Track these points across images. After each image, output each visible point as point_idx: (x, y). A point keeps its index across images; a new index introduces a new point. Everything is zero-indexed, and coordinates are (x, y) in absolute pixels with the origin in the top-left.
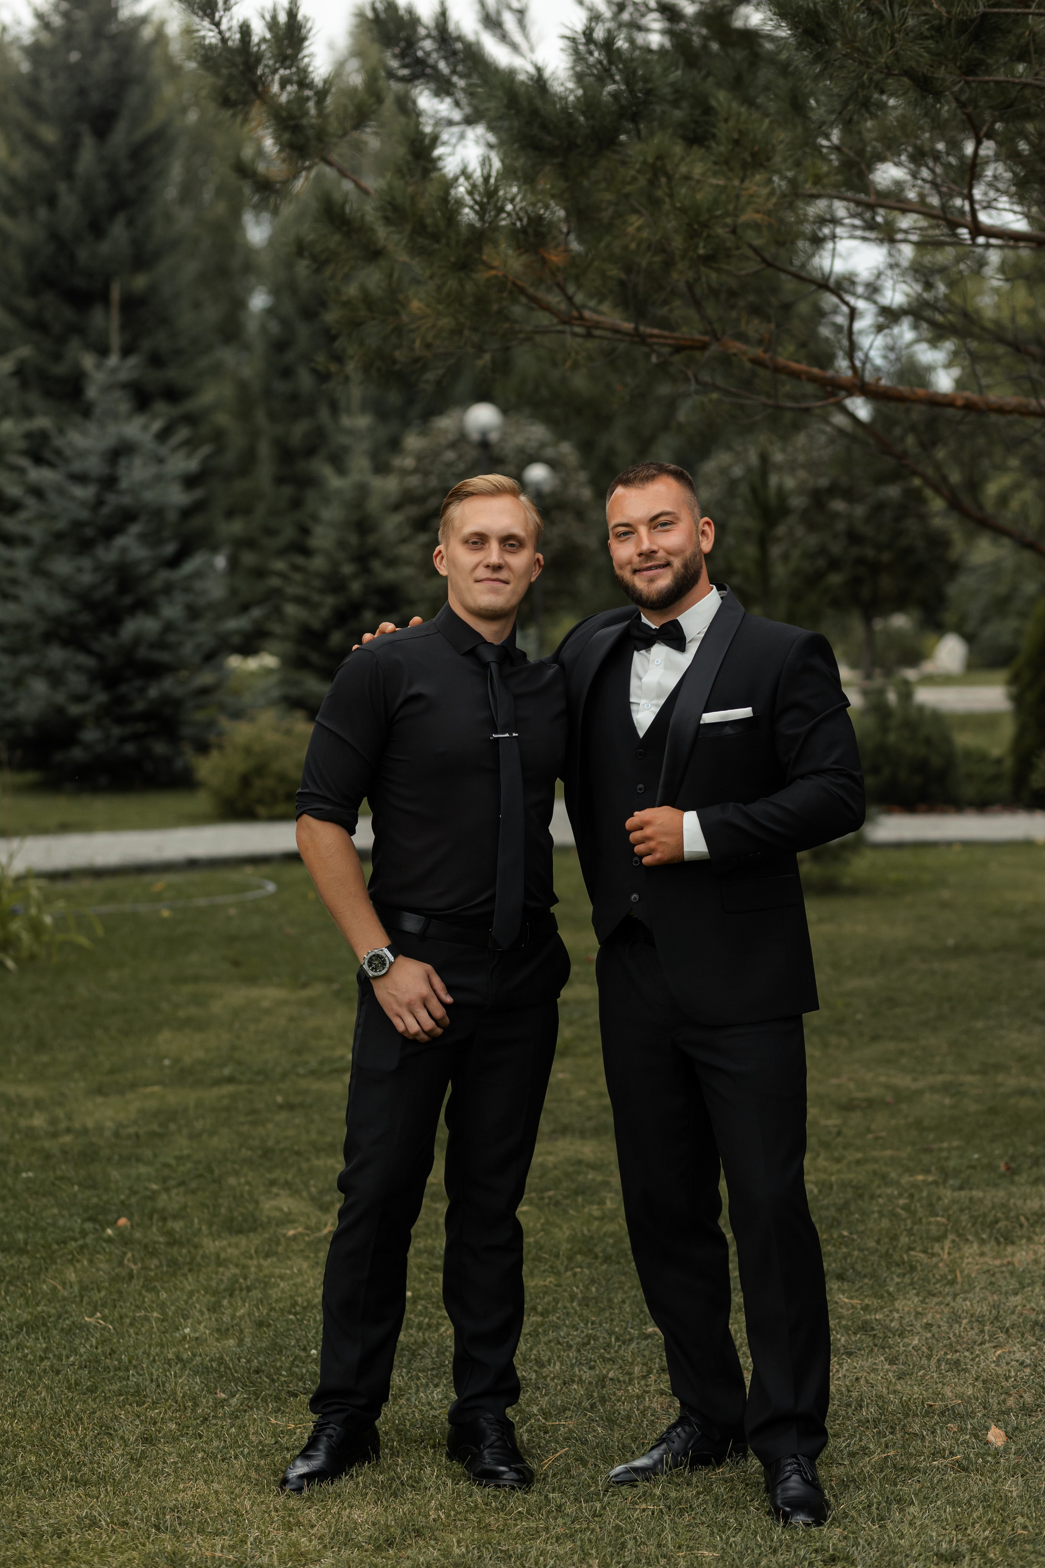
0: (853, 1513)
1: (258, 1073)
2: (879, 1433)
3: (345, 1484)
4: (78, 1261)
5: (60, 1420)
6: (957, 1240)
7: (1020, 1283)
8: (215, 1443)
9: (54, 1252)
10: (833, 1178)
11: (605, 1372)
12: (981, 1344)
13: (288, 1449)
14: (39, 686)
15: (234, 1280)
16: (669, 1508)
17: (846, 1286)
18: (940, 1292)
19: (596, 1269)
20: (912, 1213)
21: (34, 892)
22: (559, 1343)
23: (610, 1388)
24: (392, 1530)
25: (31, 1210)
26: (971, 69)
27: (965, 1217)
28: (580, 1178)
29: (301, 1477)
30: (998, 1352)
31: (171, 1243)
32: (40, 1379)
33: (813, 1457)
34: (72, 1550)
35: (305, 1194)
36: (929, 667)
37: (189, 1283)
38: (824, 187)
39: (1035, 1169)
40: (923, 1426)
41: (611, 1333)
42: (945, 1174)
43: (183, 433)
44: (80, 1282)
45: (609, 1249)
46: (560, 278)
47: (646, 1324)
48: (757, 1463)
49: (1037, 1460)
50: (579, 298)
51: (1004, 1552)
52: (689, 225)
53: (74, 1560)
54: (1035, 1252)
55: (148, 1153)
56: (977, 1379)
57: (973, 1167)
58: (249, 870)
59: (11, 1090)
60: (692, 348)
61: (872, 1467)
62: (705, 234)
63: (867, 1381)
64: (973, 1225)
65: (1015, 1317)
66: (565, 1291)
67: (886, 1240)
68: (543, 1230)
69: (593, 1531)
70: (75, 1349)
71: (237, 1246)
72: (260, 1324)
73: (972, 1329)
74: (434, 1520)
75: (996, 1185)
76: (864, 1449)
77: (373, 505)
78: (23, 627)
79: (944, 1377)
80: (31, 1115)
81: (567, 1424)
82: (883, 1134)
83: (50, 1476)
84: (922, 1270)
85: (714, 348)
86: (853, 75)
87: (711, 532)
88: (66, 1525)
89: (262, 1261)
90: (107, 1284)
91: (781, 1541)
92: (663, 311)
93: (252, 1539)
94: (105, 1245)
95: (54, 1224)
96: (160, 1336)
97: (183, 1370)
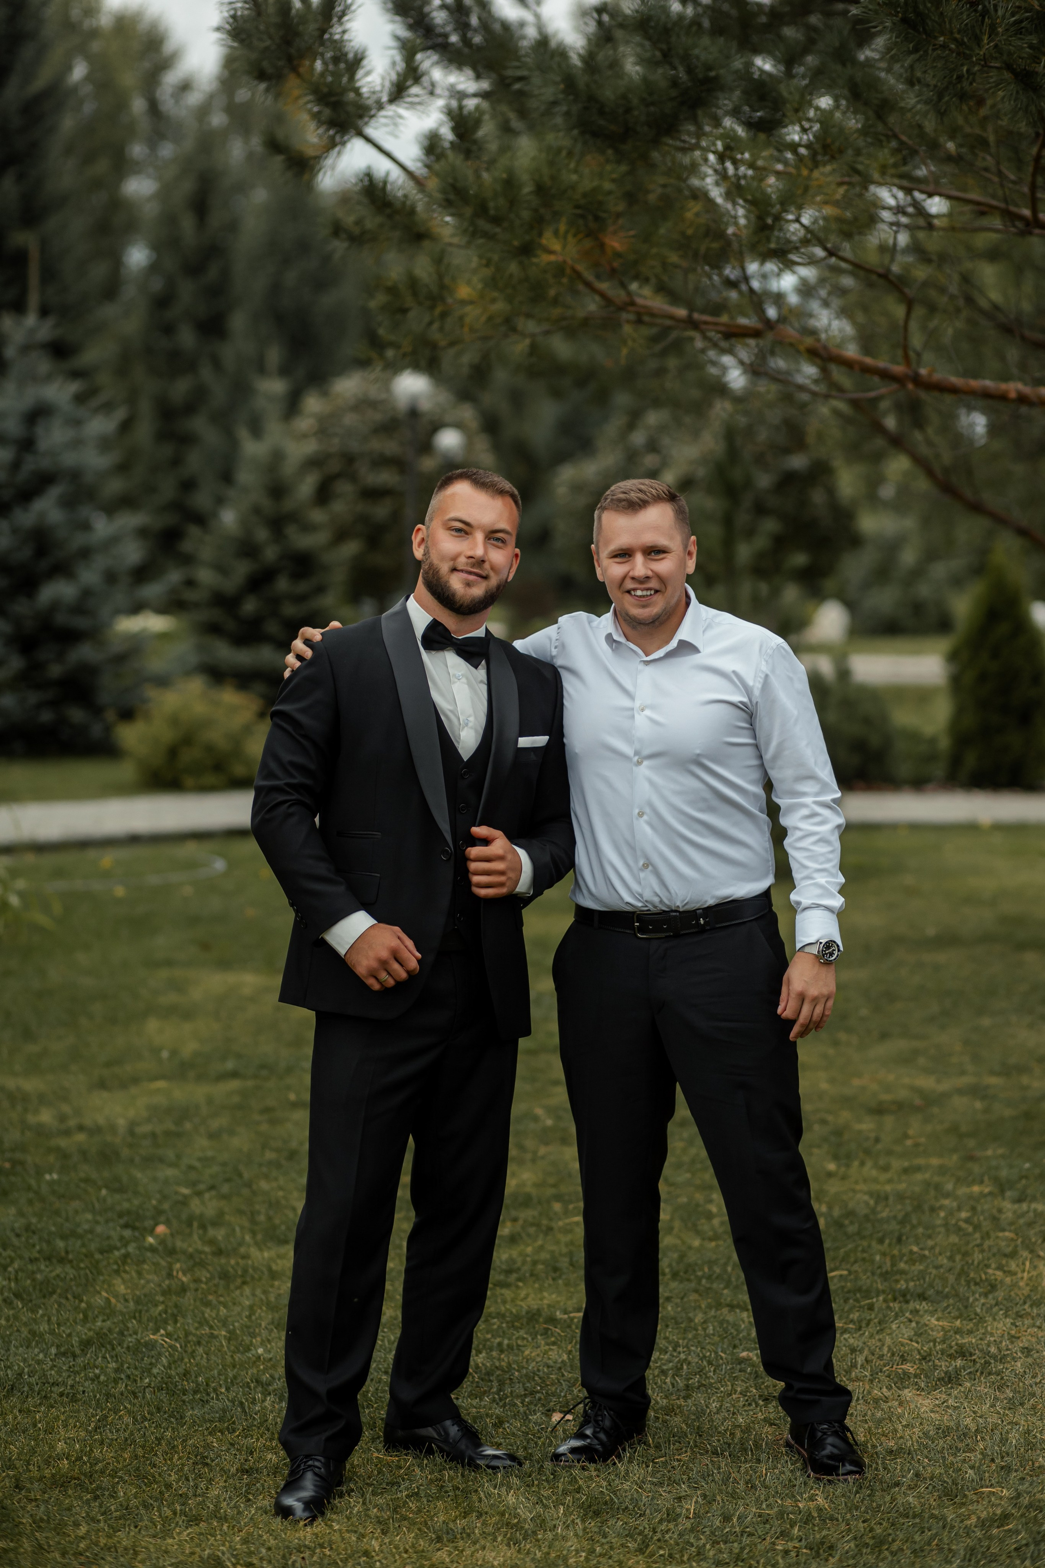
1: (261, 1067)
4: (125, 1272)
6: (1031, 1256)
9: (98, 1262)
17: (930, 1306)
18: (1028, 1314)
20: (978, 1227)
25: (64, 1215)
27: (1033, 1234)
31: (219, 1252)
32: (119, 1402)
37: (246, 1296)
41: (701, 1357)
42: (1002, 1187)
44: (133, 1295)
55: (170, 1154)
57: (1027, 1177)
58: (193, 846)
60: (744, 335)
70: (147, 1369)
77: (288, 469)
80: (37, 1111)
82: (922, 1140)
84: (1004, 1290)
85: (768, 337)
90: (161, 1298)
94: (149, 1254)
95: (91, 1231)
96: (232, 1356)
97: (266, 1393)
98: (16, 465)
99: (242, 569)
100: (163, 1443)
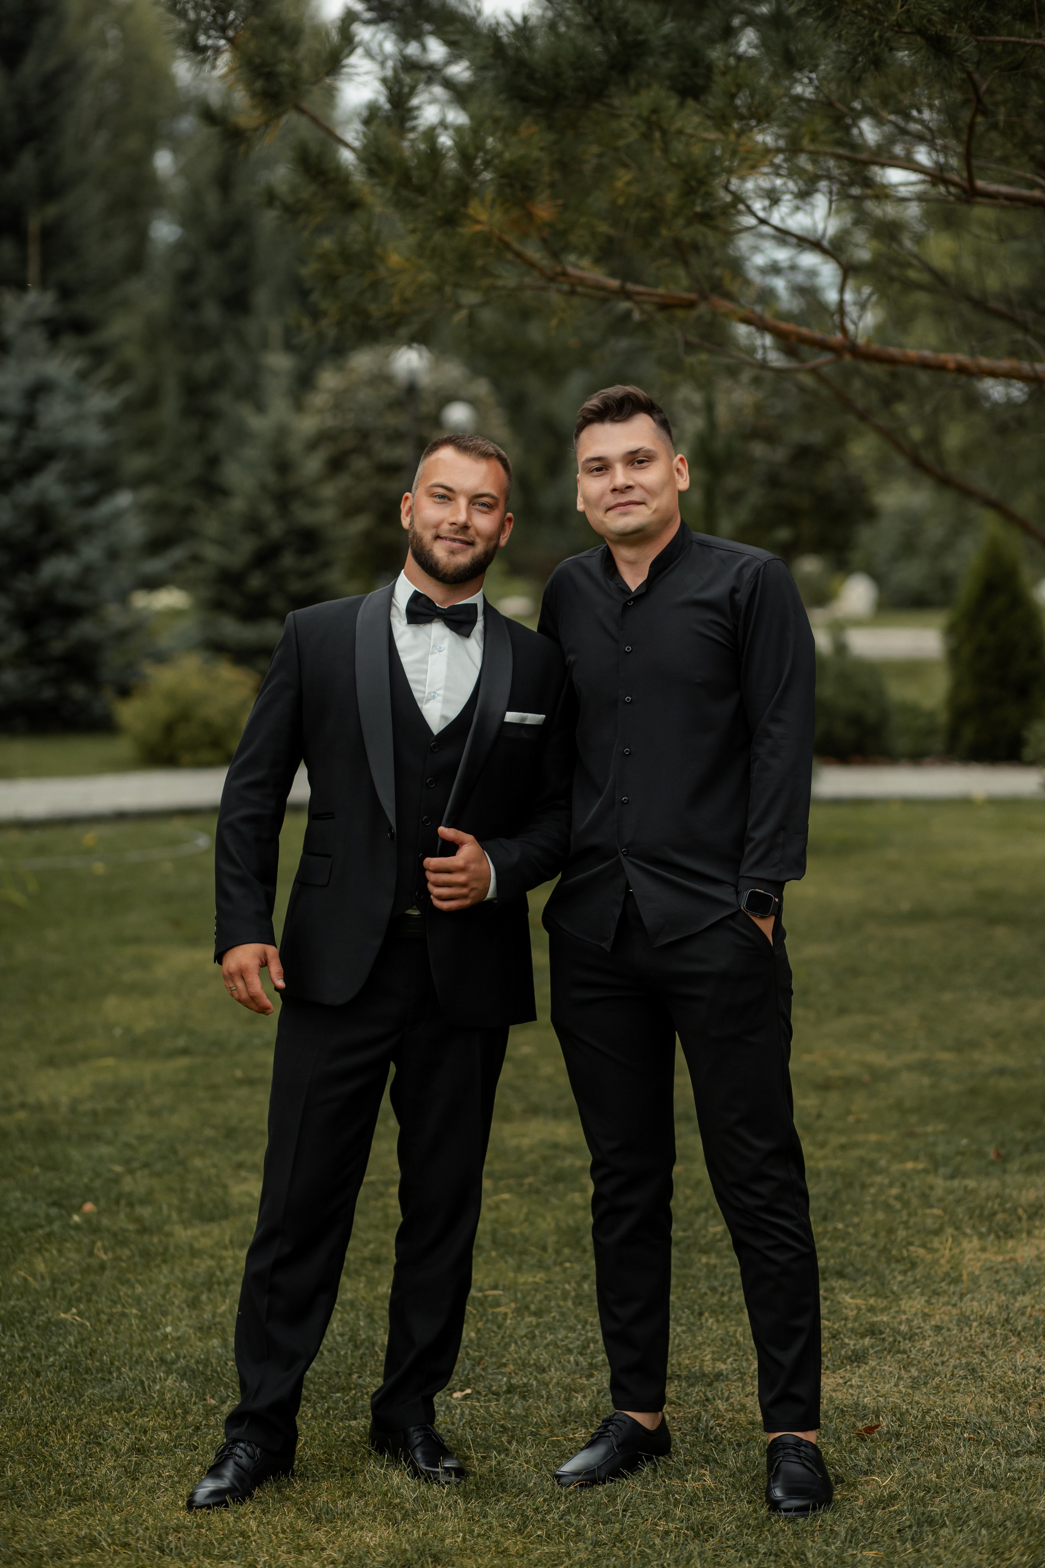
1: (213, 1044)
4: (47, 1250)
5: (46, 1427)
6: (956, 1233)
7: (1026, 1282)
9: (21, 1240)
17: (847, 1284)
18: (945, 1292)
20: (906, 1204)
22: (558, 1346)
26: (982, 28)
27: (960, 1211)
31: (143, 1230)
32: (20, 1381)
36: (837, 609)
37: (164, 1275)
38: (819, 144)
39: (1026, 1156)
42: (936, 1163)
44: (51, 1273)
46: (544, 232)
52: (686, 181)
54: (1038, 1248)
55: (108, 1132)
57: (963, 1154)
60: (679, 307)
62: (702, 192)
64: (970, 1218)
65: (1025, 1319)
66: (557, 1288)
67: (884, 1234)
70: (54, 1348)
71: (210, 1235)
73: (983, 1332)
75: (987, 1174)
82: (865, 1116)
84: (924, 1267)
85: (702, 307)
86: (864, 31)
90: (79, 1276)
94: (72, 1233)
95: (18, 1209)
96: (140, 1335)
97: (168, 1373)
98: (16, 442)
99: (247, 546)
100: (58, 1422)
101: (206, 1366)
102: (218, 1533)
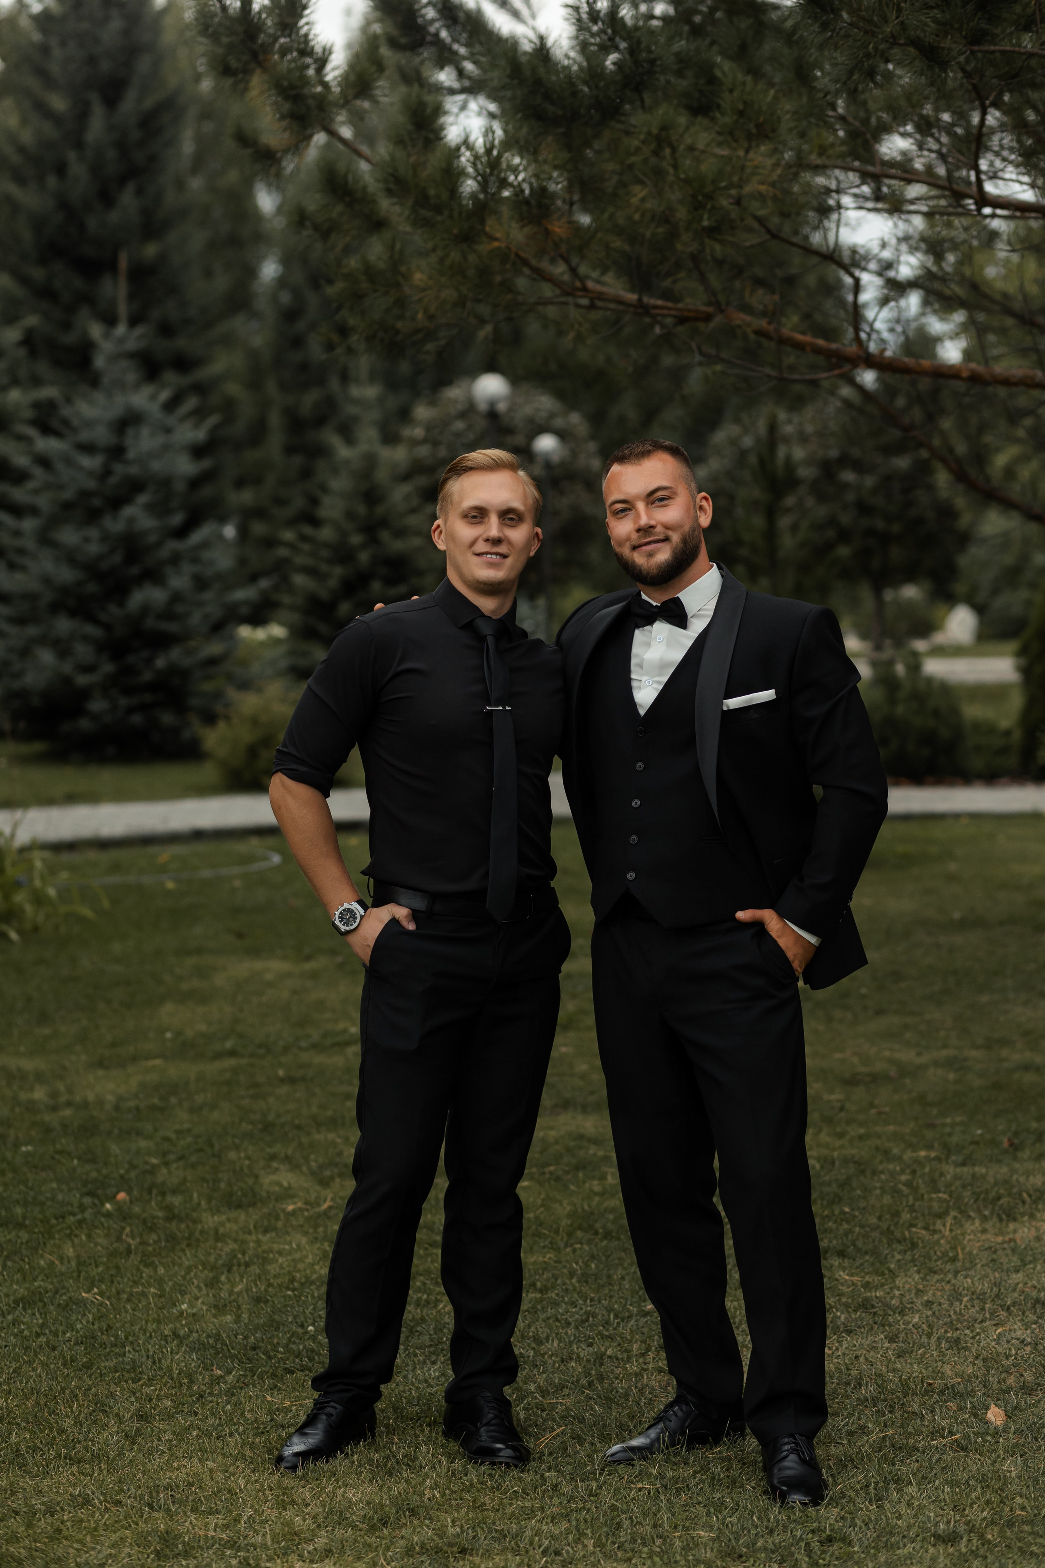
0: (851, 1493)
1: (260, 1046)
2: (878, 1411)
3: (340, 1463)
4: (76, 1236)
5: (55, 1397)
6: (959, 1216)
7: (1022, 1260)
8: (211, 1421)
9: (52, 1227)
10: (835, 1154)
11: (603, 1350)
12: (982, 1322)
13: (283, 1427)
14: (46, 656)
15: (233, 1255)
16: (666, 1487)
17: (846, 1263)
18: (941, 1270)
19: (596, 1245)
20: (914, 1189)
21: (38, 864)
22: (557, 1320)
23: (608, 1366)
24: (387, 1509)
25: (30, 1184)
26: (977, 38)
27: (967, 1193)
28: (582, 1153)
29: (297, 1454)
30: (999, 1330)
31: (172, 1217)
32: (36, 1355)
33: (810, 1436)
34: (64, 1529)
35: (304, 1169)
36: (939, 638)
37: (188, 1258)
38: (829, 157)
39: (1038, 1145)
40: (922, 1404)
41: (610, 1310)
42: (948, 1150)
43: (191, 403)
44: (78, 1257)
45: (609, 1225)
46: (563, 248)
47: (645, 1301)
48: (754, 1442)
49: (1036, 1440)
50: (583, 269)
51: (1002, 1532)
53: (66, 1539)
54: (1037, 1229)
55: (148, 1127)
56: (977, 1358)
57: (977, 1143)
58: (255, 842)
59: (12, 1063)
60: (697, 319)
61: (871, 1446)
62: (709, 206)
63: (866, 1359)
64: (975, 1202)
65: (1016, 1295)
66: (565, 1267)
67: (888, 1216)
68: (542, 1205)
69: (589, 1510)
70: (72, 1325)
71: (236, 1221)
72: (258, 1300)
73: (973, 1306)
74: (429, 1499)
75: (999, 1161)
76: (863, 1428)
77: (382, 476)
78: (31, 597)
79: (944, 1355)
80: (32, 1089)
81: (564, 1402)
82: (887, 1109)
83: (43, 1454)
84: (924, 1247)
85: (718, 319)
86: (859, 43)
87: (708, 506)
88: (58, 1503)
89: (260, 1237)
90: (105, 1259)
91: (777, 1521)
92: (667, 283)
93: (245, 1518)
94: (103, 1219)
95: (52, 1199)
96: (157, 1312)
97: (180, 1346)
99: (337, 574)
100: (67, 1392)
101: (216, 1341)
102: (208, 1491)
